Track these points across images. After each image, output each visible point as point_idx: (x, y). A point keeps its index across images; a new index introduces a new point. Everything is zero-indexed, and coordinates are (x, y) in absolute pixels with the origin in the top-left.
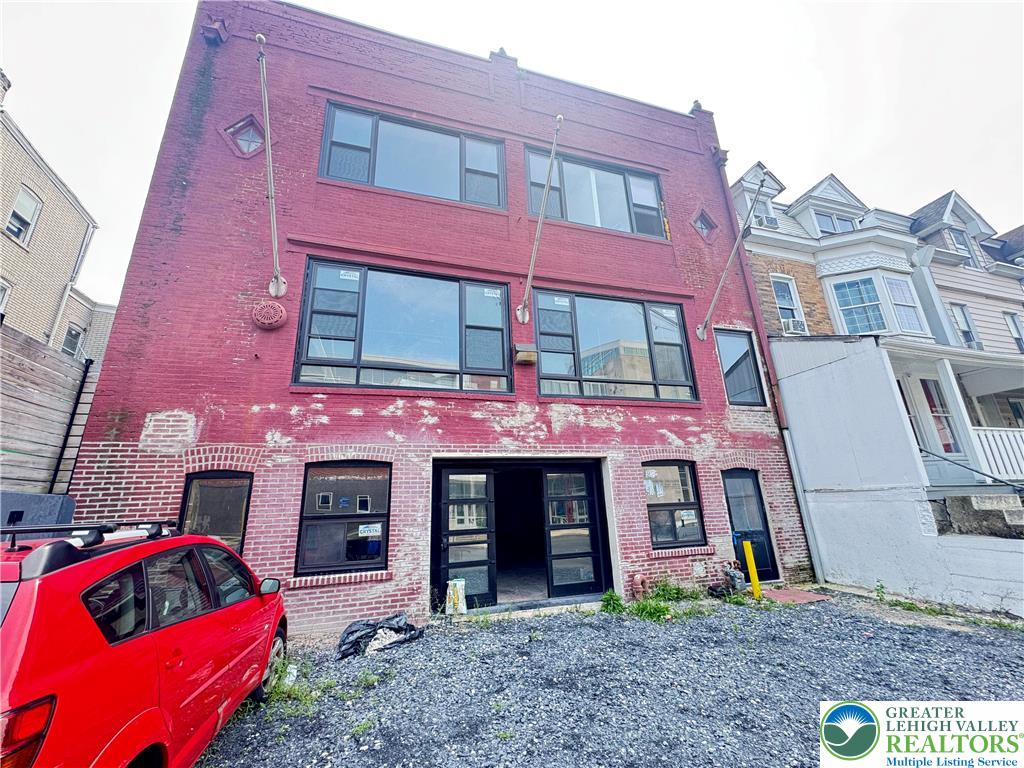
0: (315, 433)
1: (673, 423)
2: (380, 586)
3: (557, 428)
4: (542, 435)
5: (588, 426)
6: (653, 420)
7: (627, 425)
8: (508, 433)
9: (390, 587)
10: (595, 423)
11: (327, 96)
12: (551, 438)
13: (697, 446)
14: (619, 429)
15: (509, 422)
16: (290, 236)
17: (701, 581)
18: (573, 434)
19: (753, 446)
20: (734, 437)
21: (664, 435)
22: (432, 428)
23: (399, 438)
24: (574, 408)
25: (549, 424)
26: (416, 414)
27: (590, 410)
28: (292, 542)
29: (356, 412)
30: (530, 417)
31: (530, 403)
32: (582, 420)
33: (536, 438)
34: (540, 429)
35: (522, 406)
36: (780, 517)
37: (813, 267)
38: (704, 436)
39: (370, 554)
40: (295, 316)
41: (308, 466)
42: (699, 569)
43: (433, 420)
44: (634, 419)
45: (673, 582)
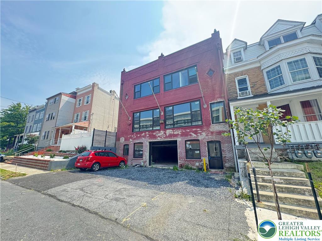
0: (135, 139)
1: (194, 131)
2: (142, 160)
3: (167, 135)
4: (165, 136)
5: (173, 134)
6: (189, 131)
7: (182, 133)
8: (159, 137)
9: (143, 160)
10: (175, 133)
11: (134, 85)
12: (166, 137)
13: (200, 136)
14: (180, 134)
15: (159, 135)
16: (131, 111)
17: (197, 166)
18: (171, 136)
19: (219, 135)
20: (212, 133)
21: (191, 134)
22: (148, 137)
23: (144, 139)
24: (171, 130)
25: (166, 134)
26: (146, 135)
27: (174, 130)
28: (133, 154)
29: (139, 135)
30: (163, 133)
31: (163, 131)
32: (172, 133)
33: (164, 137)
34: (164, 135)
35: (162, 131)
36: (226, 153)
37: (260, 67)
38: (202, 133)
39: (141, 156)
40: (132, 122)
41: (134, 144)
42: (197, 164)
43: (148, 136)
44: (184, 131)
45: (190, 166)
